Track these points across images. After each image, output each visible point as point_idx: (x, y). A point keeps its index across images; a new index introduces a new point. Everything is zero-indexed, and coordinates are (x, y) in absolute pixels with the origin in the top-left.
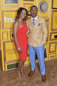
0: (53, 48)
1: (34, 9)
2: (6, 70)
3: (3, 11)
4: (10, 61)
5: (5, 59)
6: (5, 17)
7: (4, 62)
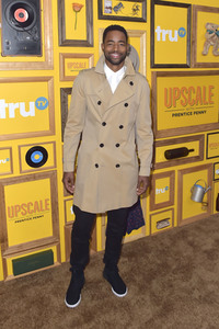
0: (163, 191)
4: (21, 246)
5: (4, 240)
7: (3, 250)
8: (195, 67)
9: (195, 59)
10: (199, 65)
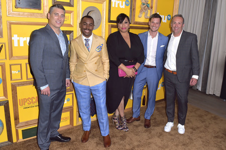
1: (88, 23)
2: (19, 141)
3: (11, 24)
5: (17, 118)
6: (14, 35)
7: (16, 125)
8: (134, 24)
9: (134, 19)
10: (137, 23)
